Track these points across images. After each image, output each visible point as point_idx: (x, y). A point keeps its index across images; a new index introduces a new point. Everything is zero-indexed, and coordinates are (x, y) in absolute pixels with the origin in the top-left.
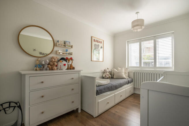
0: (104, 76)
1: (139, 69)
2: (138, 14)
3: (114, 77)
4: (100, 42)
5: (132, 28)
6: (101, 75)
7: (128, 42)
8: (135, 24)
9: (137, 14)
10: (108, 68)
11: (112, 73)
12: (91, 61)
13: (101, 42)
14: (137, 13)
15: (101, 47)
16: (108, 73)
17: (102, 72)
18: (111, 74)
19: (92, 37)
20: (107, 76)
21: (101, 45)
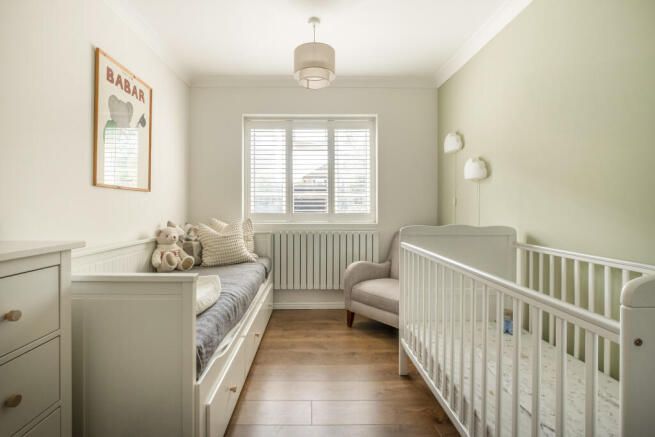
0: (157, 260)
1: (284, 222)
2: (317, 24)
3: (207, 260)
4: (135, 92)
5: (296, 71)
6: (145, 259)
7: (246, 118)
8: (311, 58)
9: (312, 24)
10: (172, 221)
11: (195, 244)
12: (94, 183)
13: (142, 97)
14: (314, 20)
15: (142, 122)
16: (176, 247)
17: (147, 243)
18: (189, 250)
19: (96, 53)
20: (176, 260)
21: (140, 108)
